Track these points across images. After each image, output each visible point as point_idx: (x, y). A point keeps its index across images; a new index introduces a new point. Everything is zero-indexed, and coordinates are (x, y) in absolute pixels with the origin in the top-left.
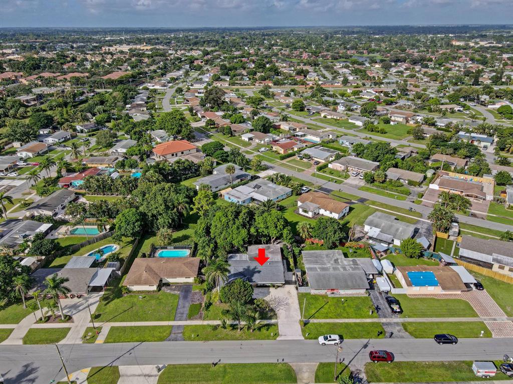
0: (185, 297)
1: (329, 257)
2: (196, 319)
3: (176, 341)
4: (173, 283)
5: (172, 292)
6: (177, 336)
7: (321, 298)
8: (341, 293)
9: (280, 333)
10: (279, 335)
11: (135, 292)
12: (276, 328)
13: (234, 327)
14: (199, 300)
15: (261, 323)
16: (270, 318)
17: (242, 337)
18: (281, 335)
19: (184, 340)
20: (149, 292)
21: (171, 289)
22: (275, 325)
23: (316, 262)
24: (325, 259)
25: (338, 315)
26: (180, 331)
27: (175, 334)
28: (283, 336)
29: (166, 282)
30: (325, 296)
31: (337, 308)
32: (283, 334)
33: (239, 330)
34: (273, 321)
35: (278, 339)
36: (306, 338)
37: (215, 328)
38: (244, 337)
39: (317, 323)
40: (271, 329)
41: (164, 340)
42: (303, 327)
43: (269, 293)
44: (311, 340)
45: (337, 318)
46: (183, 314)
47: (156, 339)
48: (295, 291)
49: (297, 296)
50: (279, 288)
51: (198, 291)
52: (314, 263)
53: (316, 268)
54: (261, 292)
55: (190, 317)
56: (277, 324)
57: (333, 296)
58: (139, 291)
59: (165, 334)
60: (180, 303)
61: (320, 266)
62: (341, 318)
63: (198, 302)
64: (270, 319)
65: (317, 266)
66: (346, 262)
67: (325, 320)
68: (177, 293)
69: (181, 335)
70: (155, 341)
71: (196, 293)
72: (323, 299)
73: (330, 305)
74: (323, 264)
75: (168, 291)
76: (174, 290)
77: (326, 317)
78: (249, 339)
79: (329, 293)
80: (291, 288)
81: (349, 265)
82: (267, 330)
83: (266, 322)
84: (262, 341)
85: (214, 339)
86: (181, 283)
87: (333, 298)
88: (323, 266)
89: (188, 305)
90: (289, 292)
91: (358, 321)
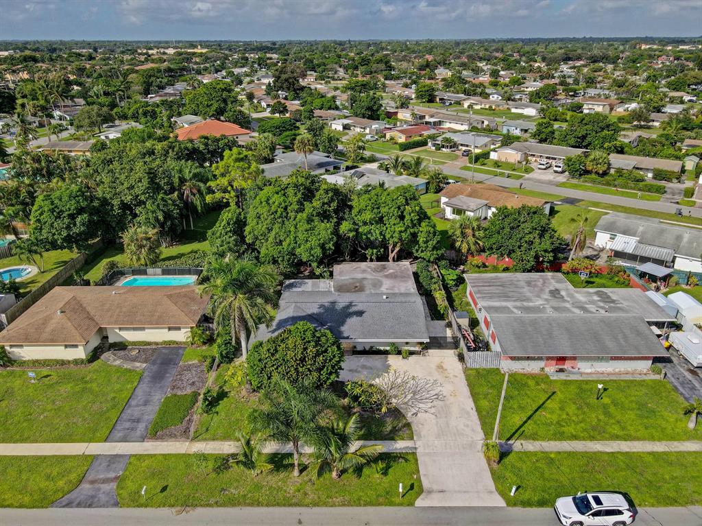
0: (158, 377)
1: (535, 286)
2: (172, 436)
3: (90, 506)
4: (134, 343)
5: (128, 366)
6: (99, 489)
7: (531, 383)
8: (582, 370)
9: (426, 484)
10: (421, 491)
11: (25, 362)
12: (410, 467)
13: (279, 462)
14: (193, 383)
15: (364, 451)
16: (391, 436)
17: (306, 494)
18: (430, 492)
19: (116, 504)
20: (63, 363)
21: (127, 359)
22: (408, 457)
23: (506, 297)
24: (525, 290)
25: (594, 428)
26: (112, 475)
27: (92, 482)
28: (434, 495)
29: (117, 340)
30: (541, 378)
31: (585, 409)
32: (435, 487)
33: (296, 473)
34: (400, 445)
35: (419, 503)
36: (511, 503)
37: (223, 463)
38: (312, 496)
39: (535, 454)
40: (397, 469)
41: (52, 504)
42: (495, 466)
43: (387, 368)
44: (528, 509)
45: (592, 438)
46: (138, 421)
47: (27, 499)
48: (459, 366)
49: (462, 376)
50: (413, 358)
51: (195, 362)
52: (500, 297)
53: (508, 308)
54: (364, 367)
55: (156, 432)
56: (414, 454)
57: (562, 376)
58: (37, 361)
59: (61, 483)
60: (139, 392)
61: (518, 304)
62: (606, 439)
63: (189, 391)
64: (393, 439)
65: (509, 304)
66: (582, 295)
67: (557, 443)
68: (141, 366)
69: (114, 485)
70: (21, 506)
71: (189, 368)
72: (538, 384)
73: (561, 401)
74: (524, 300)
75: (118, 362)
76: (134, 360)
77: (560, 436)
78: (326, 504)
79: (551, 369)
80: (448, 357)
81: (593, 302)
82: (385, 472)
83: (380, 447)
84: (370, 509)
85: (212, 501)
86: (157, 344)
87: (566, 383)
88: (525, 304)
89: (158, 397)
90: (440, 367)
91: (659, 447)
